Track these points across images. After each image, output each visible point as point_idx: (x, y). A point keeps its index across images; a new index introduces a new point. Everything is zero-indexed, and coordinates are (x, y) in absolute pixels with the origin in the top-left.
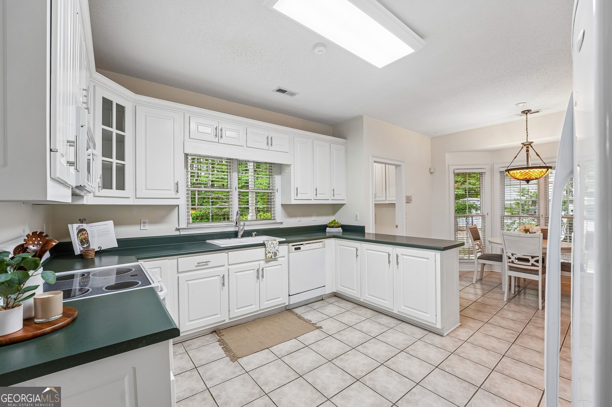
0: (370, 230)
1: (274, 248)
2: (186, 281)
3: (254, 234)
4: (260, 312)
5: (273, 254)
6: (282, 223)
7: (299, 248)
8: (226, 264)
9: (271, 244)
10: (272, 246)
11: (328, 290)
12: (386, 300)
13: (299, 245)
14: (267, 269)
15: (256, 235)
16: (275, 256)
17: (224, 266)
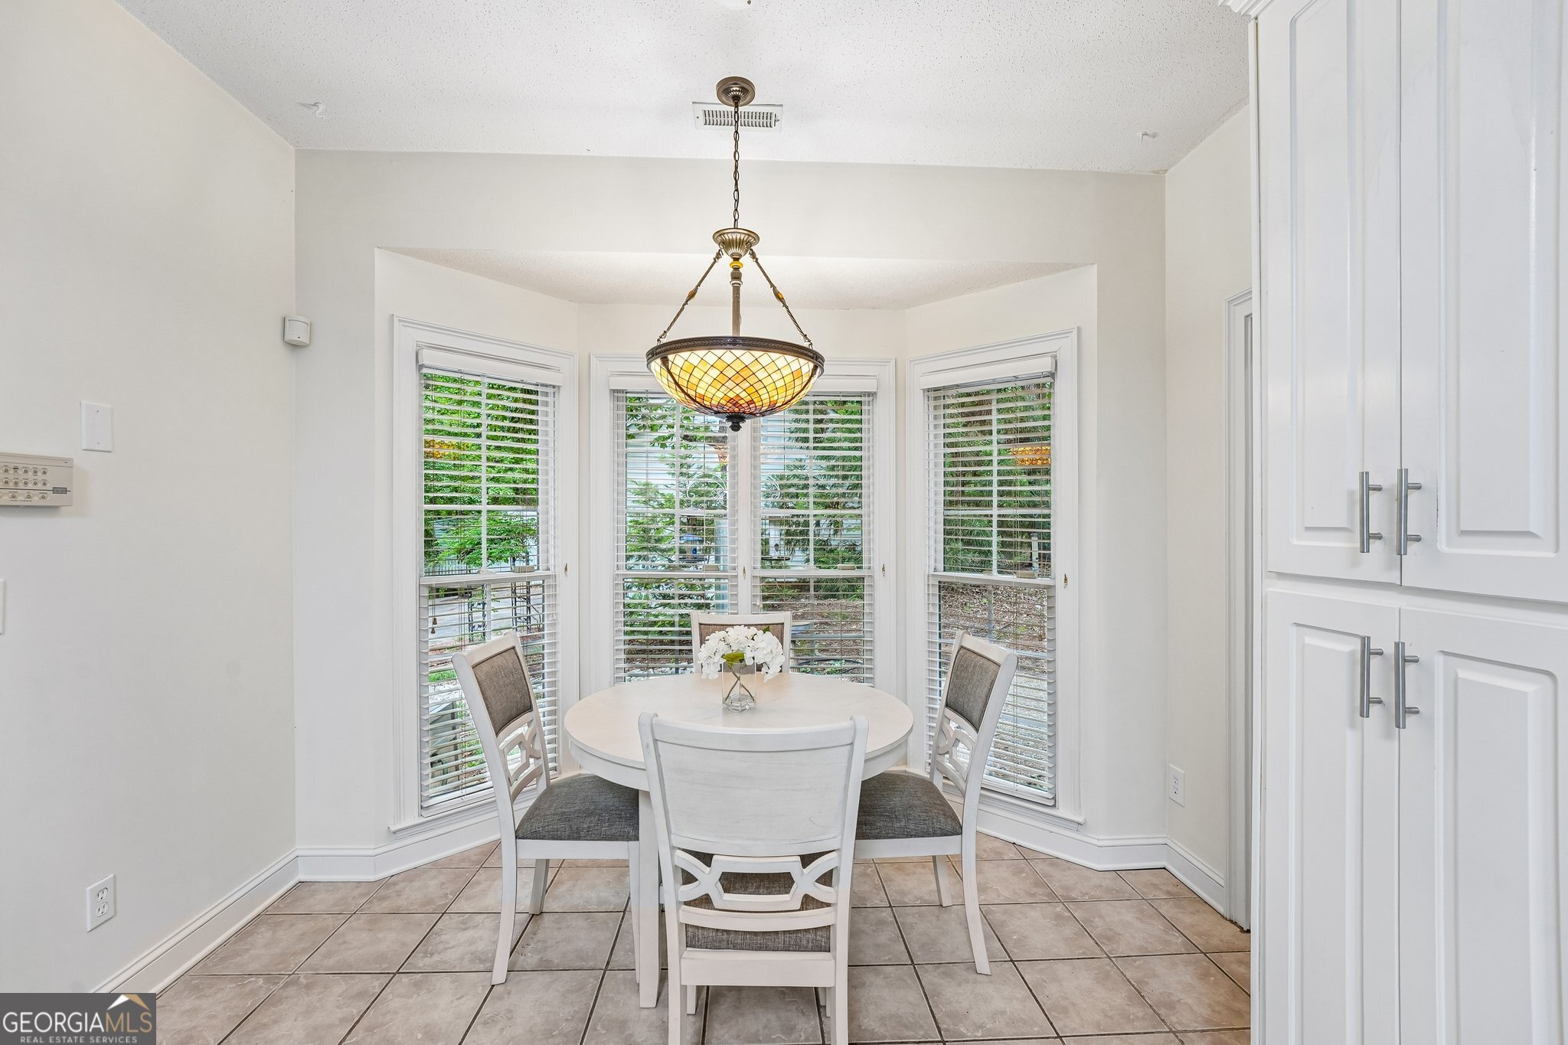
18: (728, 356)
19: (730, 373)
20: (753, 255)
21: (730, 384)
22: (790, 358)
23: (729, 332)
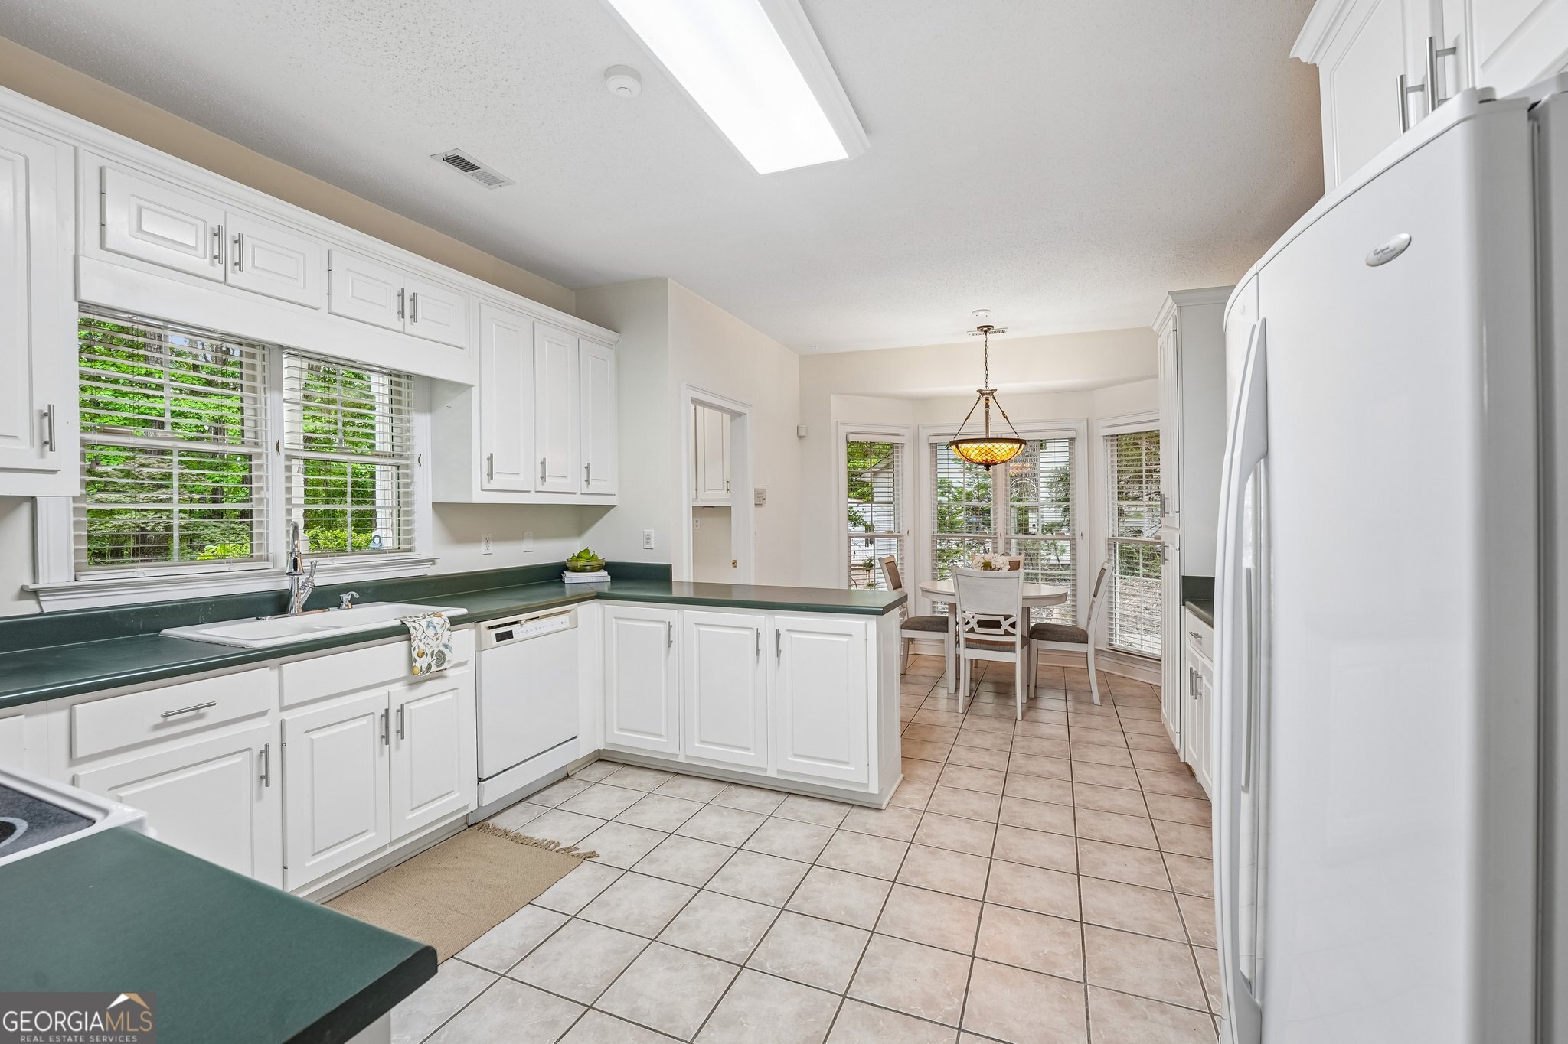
0: (683, 575)
1: (435, 638)
2: (110, 789)
3: (346, 597)
4: (389, 850)
5: (434, 658)
6: (432, 561)
7: (509, 635)
8: (274, 706)
9: (428, 627)
10: (431, 632)
11: (584, 748)
12: (748, 749)
13: (505, 625)
14: (412, 706)
15: (354, 602)
16: (441, 665)
17: (264, 713)
18: (982, 445)
19: (983, 451)
20: (994, 398)
21: (984, 455)
22: (1008, 444)
23: (984, 437)
